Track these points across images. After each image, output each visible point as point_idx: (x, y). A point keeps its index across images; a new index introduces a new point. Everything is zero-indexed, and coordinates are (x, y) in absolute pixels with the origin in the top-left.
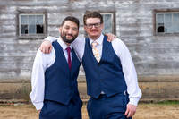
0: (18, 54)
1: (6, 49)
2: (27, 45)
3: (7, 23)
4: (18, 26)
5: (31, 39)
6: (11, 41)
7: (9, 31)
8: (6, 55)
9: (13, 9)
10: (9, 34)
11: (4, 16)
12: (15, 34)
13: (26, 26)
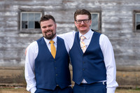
0: (19, 46)
1: (9, 41)
2: (27, 38)
3: (10, 19)
4: (19, 22)
5: (30, 33)
6: (13, 34)
7: (12, 26)
8: (9, 46)
9: (16, 7)
10: (11, 28)
11: (8, 14)
12: (16, 28)
13: (26, 22)
